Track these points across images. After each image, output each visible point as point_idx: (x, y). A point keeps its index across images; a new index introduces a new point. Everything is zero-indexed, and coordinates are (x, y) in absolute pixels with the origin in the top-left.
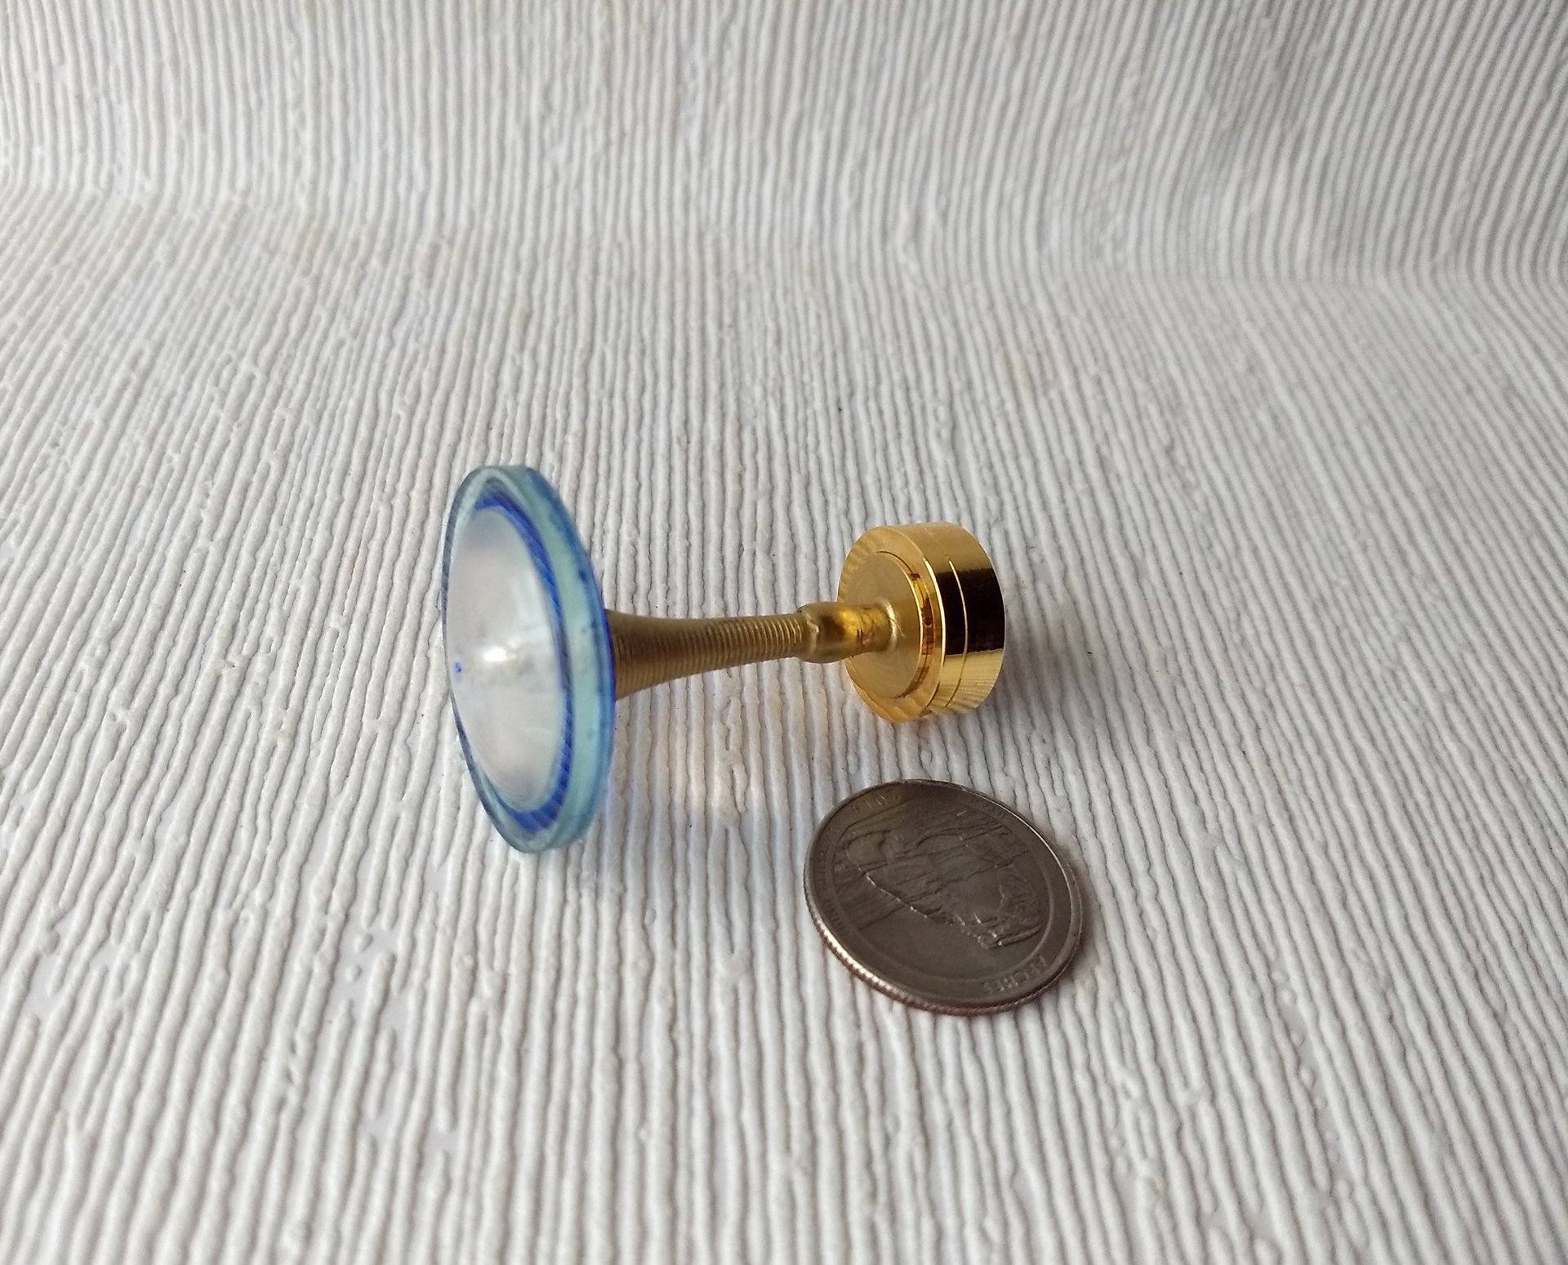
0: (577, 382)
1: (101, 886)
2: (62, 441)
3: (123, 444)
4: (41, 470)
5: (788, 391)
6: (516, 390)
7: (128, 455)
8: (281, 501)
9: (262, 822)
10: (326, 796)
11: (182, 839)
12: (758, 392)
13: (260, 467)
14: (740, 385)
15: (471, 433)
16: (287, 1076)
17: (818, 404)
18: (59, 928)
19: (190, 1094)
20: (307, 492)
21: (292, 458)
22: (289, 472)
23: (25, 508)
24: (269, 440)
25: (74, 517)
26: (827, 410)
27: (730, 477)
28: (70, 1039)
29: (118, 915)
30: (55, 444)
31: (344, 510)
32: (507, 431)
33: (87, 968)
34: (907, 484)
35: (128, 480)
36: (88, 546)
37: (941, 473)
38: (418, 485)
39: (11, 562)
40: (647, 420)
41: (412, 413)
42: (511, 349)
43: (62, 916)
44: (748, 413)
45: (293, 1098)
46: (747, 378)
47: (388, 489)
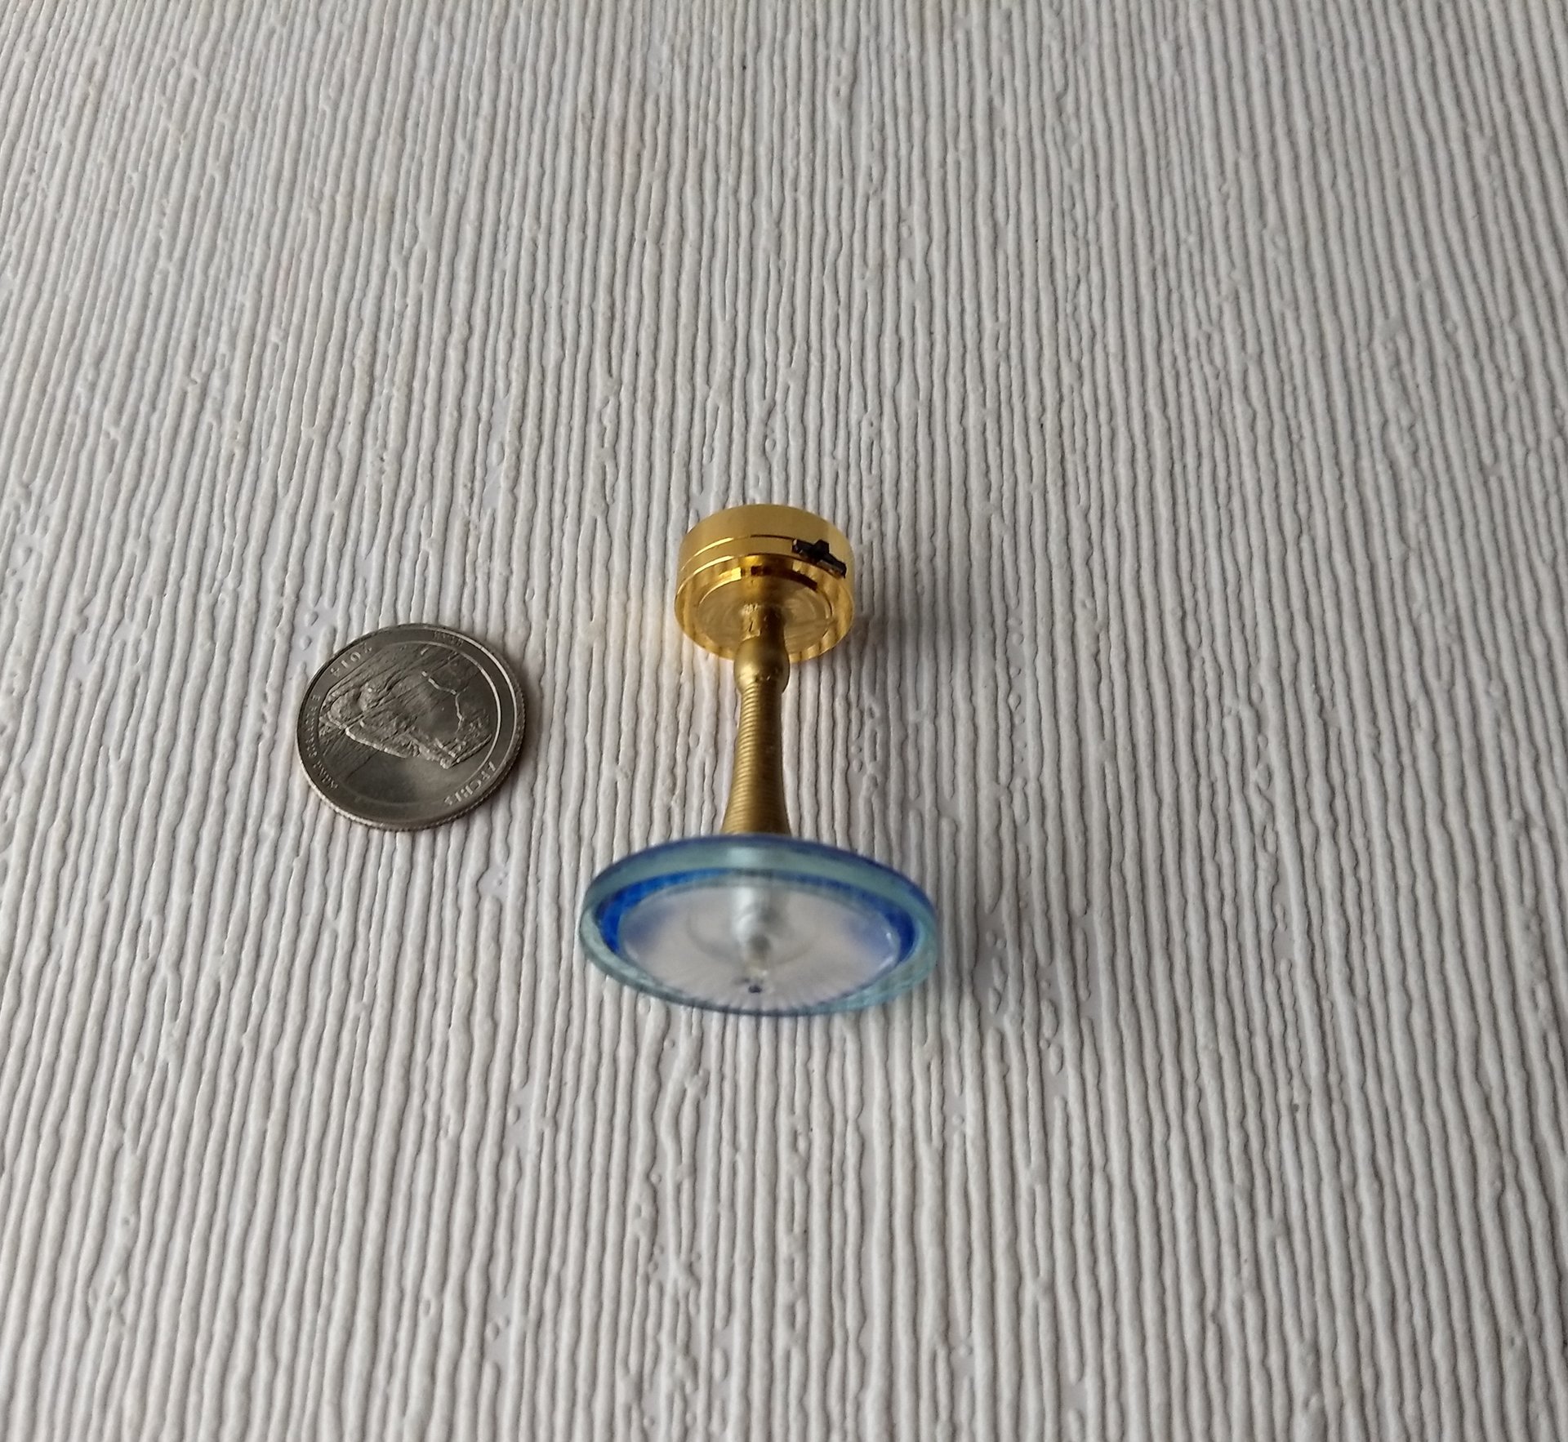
0: (490, 55)
1: (113, 578)
2: (37, 167)
3: (89, 166)
4: (23, 199)
5: (695, 49)
6: (432, 69)
7: (94, 178)
8: (225, 215)
9: (227, 520)
10: (275, 495)
11: (169, 537)
12: (665, 51)
13: (206, 180)
14: (648, 41)
15: (389, 125)
16: (262, 718)
17: (722, 63)
18: (87, 612)
19: (194, 731)
20: (247, 203)
21: (233, 168)
22: (231, 183)
23: (16, 240)
24: (211, 150)
25: (56, 245)
26: (732, 70)
27: (629, 157)
28: (103, 695)
29: (128, 600)
30: (32, 170)
31: (278, 219)
32: (422, 120)
33: (110, 643)
34: (798, 153)
35: (97, 204)
36: (71, 274)
37: (832, 137)
38: (342, 188)
39: (11, 294)
40: (555, 96)
41: (336, 107)
42: (428, 23)
43: (88, 602)
44: (653, 78)
45: (267, 733)
46: (657, 35)
47: (315, 195)
